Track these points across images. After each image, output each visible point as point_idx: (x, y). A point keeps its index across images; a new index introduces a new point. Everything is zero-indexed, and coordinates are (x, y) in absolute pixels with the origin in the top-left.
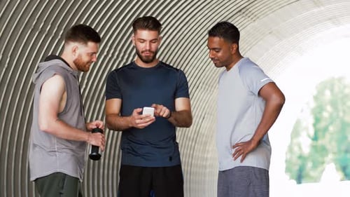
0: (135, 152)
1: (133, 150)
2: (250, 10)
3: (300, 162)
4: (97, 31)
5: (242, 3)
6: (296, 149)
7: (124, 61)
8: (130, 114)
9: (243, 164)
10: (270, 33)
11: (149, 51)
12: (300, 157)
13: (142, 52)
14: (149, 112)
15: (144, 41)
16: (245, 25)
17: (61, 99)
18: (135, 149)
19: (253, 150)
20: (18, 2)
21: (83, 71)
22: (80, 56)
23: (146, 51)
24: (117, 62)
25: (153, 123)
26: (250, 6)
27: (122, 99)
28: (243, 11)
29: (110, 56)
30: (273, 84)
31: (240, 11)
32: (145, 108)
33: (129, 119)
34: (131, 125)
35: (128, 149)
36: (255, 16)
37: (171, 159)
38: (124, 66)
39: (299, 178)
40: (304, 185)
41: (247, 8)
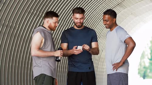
0: (74, 66)
1: (73, 65)
2: (123, 4)
3: (144, 70)
5: (119, 1)
6: (143, 64)
7: (68, 26)
8: (72, 48)
9: (117, 72)
10: (132, 14)
11: (80, 23)
12: (145, 68)
13: (77, 23)
14: (80, 48)
15: (77, 19)
16: (121, 11)
17: (42, 42)
18: (74, 64)
19: (121, 66)
20: (22, 1)
21: (53, 30)
22: (50, 24)
23: (78, 23)
24: (65, 27)
25: (82, 52)
26: (123, 2)
27: (68, 43)
28: (120, 4)
29: (62, 24)
30: (131, 38)
31: (118, 4)
32: (78, 46)
33: (71, 50)
34: (72, 53)
35: (71, 64)
36: (125, 6)
37: (90, 68)
38: (68, 29)
39: (144, 77)
40: (146, 80)
41: (122, 3)
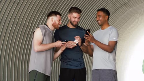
2: (128, 4)
4: (61, 13)
11: (77, 22)
16: (127, 10)
28: (126, 4)
36: (131, 6)
